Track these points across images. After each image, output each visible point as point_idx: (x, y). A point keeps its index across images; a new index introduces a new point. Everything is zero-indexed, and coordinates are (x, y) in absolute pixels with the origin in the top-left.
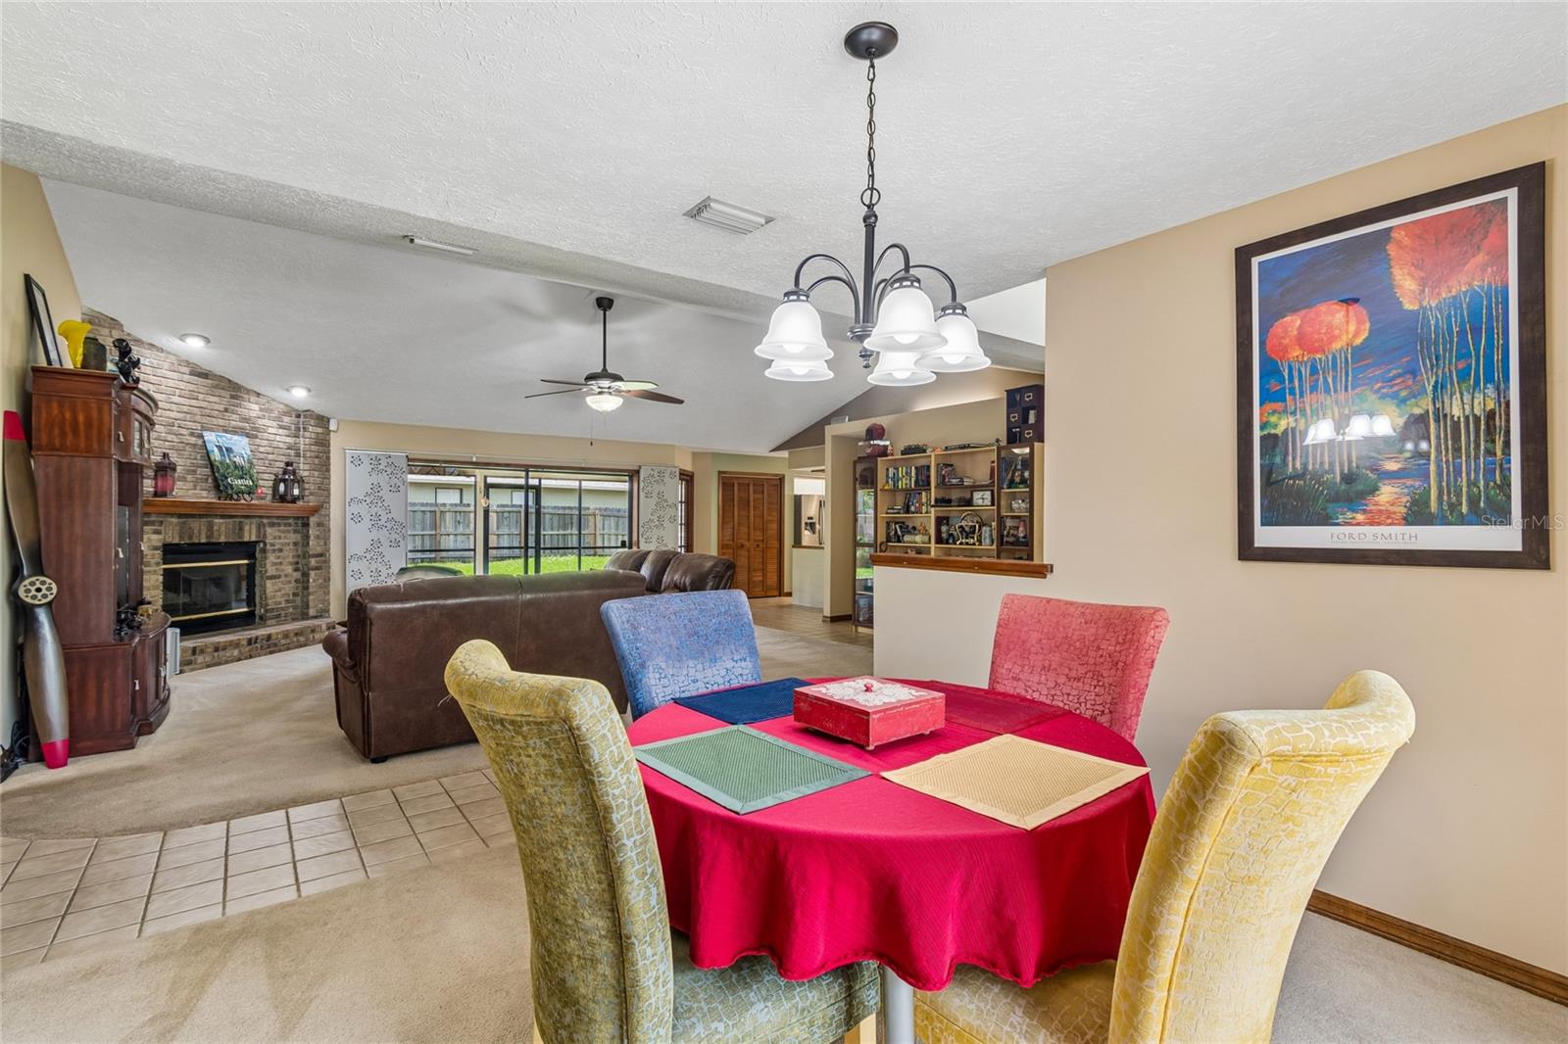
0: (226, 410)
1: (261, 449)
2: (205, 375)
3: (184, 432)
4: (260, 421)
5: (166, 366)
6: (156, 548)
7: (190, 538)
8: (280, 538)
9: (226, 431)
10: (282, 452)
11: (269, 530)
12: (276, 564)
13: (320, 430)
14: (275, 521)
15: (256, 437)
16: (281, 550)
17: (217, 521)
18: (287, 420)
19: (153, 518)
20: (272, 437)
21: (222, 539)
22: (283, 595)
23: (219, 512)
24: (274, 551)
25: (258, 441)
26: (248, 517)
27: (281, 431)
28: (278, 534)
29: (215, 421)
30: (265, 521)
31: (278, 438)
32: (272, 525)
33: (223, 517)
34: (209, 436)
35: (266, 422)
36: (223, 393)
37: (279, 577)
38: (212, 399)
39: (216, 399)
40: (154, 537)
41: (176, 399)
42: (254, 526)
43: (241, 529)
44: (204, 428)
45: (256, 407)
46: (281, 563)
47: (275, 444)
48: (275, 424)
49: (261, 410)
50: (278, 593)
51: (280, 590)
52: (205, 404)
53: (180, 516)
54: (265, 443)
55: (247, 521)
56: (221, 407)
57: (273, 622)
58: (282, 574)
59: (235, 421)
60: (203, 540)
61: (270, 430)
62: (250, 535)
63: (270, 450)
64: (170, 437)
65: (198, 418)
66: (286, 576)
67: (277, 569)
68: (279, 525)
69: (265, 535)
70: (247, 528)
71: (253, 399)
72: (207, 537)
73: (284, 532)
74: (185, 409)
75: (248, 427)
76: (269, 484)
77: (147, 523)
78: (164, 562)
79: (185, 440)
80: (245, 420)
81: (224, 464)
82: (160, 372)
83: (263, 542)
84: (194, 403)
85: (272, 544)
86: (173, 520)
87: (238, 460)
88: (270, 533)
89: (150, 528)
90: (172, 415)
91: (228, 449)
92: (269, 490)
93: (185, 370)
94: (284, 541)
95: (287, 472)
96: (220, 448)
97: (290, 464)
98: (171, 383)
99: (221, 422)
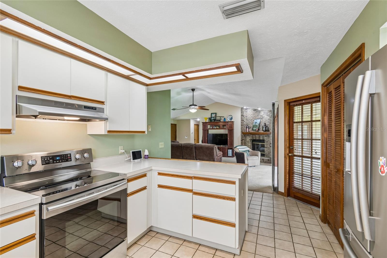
0: (258, 115)
1: (264, 121)
2: (255, 110)
3: (253, 121)
4: (263, 115)
6: (249, 140)
8: (267, 139)
9: (258, 119)
10: (267, 121)
11: (265, 137)
12: (266, 145)
14: (266, 135)
16: (267, 142)
17: (257, 135)
18: (268, 113)
19: (249, 135)
20: (266, 118)
21: (257, 139)
22: (268, 152)
24: (266, 142)
25: (263, 120)
26: (261, 135)
27: (267, 116)
28: (266, 138)
29: (256, 118)
30: (264, 135)
31: (267, 118)
32: (266, 136)
33: (258, 135)
34: (255, 121)
35: (265, 115)
36: (257, 112)
37: (267, 147)
38: (256, 114)
39: (257, 114)
40: (250, 138)
42: (262, 137)
43: (260, 137)
45: (263, 113)
46: (267, 145)
47: (266, 119)
49: (264, 113)
50: (267, 151)
52: (255, 115)
53: (252, 135)
54: (264, 120)
56: (257, 115)
57: (266, 157)
58: (268, 147)
60: (255, 139)
61: (265, 117)
62: (261, 139)
63: (265, 121)
64: (251, 122)
65: (254, 118)
66: (268, 148)
68: (267, 136)
69: (264, 139)
70: (261, 137)
71: (262, 111)
74: (253, 117)
75: (261, 117)
76: (262, 128)
77: (248, 136)
78: (253, 142)
79: (252, 122)
80: (261, 116)
81: (254, 125)
82: (250, 112)
83: (264, 140)
84: (254, 115)
85: (266, 141)
86: (251, 135)
87: (257, 124)
88: (265, 138)
89: (249, 137)
90: (251, 118)
91: (256, 123)
92: (262, 129)
93: (252, 110)
94: (268, 140)
95: (264, 125)
96: (255, 122)
97: (265, 123)
98: (251, 113)
99: (257, 118)
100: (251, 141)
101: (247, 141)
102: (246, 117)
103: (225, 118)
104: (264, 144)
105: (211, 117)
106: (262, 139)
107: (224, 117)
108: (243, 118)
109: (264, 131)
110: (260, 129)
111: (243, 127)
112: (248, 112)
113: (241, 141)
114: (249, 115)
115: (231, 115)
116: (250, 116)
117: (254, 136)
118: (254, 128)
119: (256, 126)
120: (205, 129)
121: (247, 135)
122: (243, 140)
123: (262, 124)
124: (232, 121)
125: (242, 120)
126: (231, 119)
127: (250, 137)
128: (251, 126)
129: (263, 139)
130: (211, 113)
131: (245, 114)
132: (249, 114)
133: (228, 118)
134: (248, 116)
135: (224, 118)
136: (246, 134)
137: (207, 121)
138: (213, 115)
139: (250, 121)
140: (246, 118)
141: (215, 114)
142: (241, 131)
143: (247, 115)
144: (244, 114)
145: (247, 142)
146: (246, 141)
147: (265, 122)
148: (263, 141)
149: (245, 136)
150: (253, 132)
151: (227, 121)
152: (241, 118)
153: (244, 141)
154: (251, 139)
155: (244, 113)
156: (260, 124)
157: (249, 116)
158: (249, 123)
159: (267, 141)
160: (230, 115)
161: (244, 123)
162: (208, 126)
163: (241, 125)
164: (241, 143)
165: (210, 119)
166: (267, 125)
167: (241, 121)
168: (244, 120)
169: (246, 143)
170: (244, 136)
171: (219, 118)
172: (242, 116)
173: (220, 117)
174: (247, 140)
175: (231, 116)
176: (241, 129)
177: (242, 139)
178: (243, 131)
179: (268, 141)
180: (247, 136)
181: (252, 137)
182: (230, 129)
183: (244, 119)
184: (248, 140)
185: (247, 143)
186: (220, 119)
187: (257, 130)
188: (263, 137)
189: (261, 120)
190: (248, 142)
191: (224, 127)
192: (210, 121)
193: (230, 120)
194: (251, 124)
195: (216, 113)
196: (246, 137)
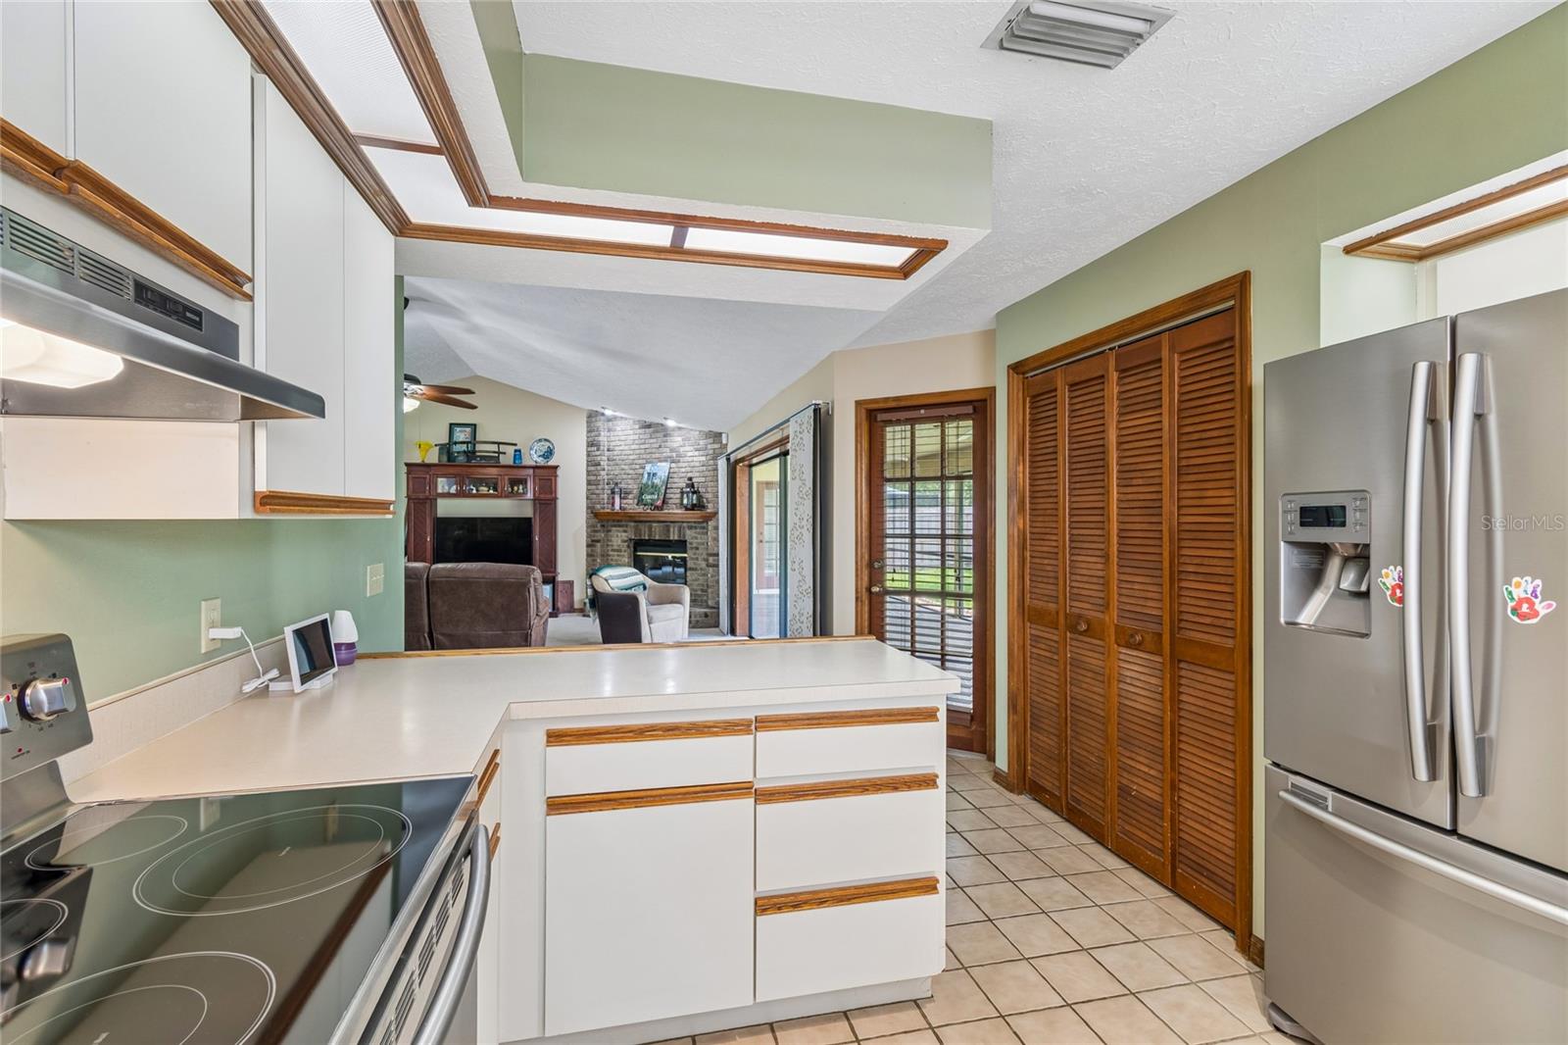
0: (660, 447)
1: (683, 470)
2: (649, 426)
3: (638, 467)
4: (682, 449)
5: (629, 427)
6: (625, 541)
7: (640, 535)
8: (696, 538)
9: (660, 461)
10: (697, 469)
11: (688, 532)
12: (693, 558)
13: (716, 446)
14: (693, 525)
15: (679, 462)
16: (697, 549)
17: (654, 525)
18: (701, 442)
19: (623, 523)
20: (690, 459)
21: (657, 538)
22: (699, 585)
23: (657, 519)
24: (692, 548)
25: (680, 465)
26: (673, 522)
27: (697, 453)
28: (693, 535)
29: (654, 456)
30: (685, 524)
31: (695, 459)
32: (690, 528)
33: (659, 522)
34: (648, 467)
35: (687, 448)
36: (658, 435)
37: (696, 569)
38: (652, 441)
39: (655, 440)
40: (624, 534)
41: (633, 447)
42: (676, 529)
43: (668, 531)
44: (647, 463)
45: (680, 439)
46: (697, 559)
47: (692, 464)
48: (692, 448)
49: (684, 440)
50: (697, 583)
51: (696, 580)
52: (647, 446)
53: (635, 522)
54: (686, 464)
55: (672, 525)
56: (657, 445)
58: (699, 567)
59: (666, 452)
60: (647, 538)
61: (689, 454)
62: (674, 536)
63: (689, 469)
64: (631, 472)
65: (644, 456)
66: (701, 569)
67: (695, 564)
68: (696, 528)
69: (684, 537)
70: (672, 530)
71: (678, 433)
72: (649, 536)
73: (699, 533)
74: (638, 452)
75: (674, 454)
76: (679, 496)
77: (620, 526)
78: (635, 550)
79: (637, 471)
80: (672, 451)
81: (646, 485)
82: (626, 433)
83: (686, 541)
84: (642, 447)
85: (691, 544)
86: (633, 524)
87: (657, 481)
88: (689, 535)
89: (621, 529)
90: (631, 457)
91: (654, 475)
92: (678, 501)
93: (637, 427)
94: (699, 541)
95: (688, 486)
96: (649, 474)
97: (690, 479)
98: (632, 437)
99: (657, 455)
100: (628, 546)
101: (615, 547)
102: (608, 450)
103: (520, 451)
104: (686, 555)
105: (452, 442)
106: (676, 538)
107: (515, 445)
108: (598, 453)
109: (687, 509)
110: (670, 501)
111: (597, 492)
112: (620, 433)
113: (588, 546)
114: (622, 443)
115: (546, 440)
116: (626, 448)
117: (644, 528)
118: (647, 497)
119: (654, 486)
120: (421, 496)
121: (610, 523)
122: (599, 545)
123: (676, 480)
124: (551, 463)
125: (593, 464)
126: (549, 454)
127: (625, 531)
128: (630, 487)
129: (679, 536)
130: (451, 424)
131: (603, 438)
132: (623, 438)
133: (533, 452)
134: (617, 448)
135: (516, 451)
136: (608, 521)
137: (433, 457)
138: (460, 431)
139: (626, 467)
140: (607, 453)
141: (468, 429)
142: (588, 508)
143: (614, 444)
144: (600, 439)
145: (613, 550)
146: (610, 548)
147: (689, 475)
148: (681, 545)
149: (603, 526)
150: (640, 509)
151: (527, 461)
152: (588, 455)
153: (602, 546)
154: (631, 540)
155: (602, 434)
156: (670, 480)
157: (621, 448)
158: (625, 477)
159: (694, 545)
160: (540, 440)
161: (602, 473)
162: (439, 480)
163: (589, 483)
164: (585, 557)
165: (446, 449)
166: (696, 485)
167: (588, 466)
168: (602, 463)
169: (608, 555)
170: (599, 525)
171: (494, 448)
172: (590, 444)
173: (499, 443)
174: (611, 541)
175: (548, 444)
176: (587, 498)
177: (593, 541)
178: (598, 506)
179: (698, 543)
180: (614, 529)
181: (637, 531)
182: (542, 496)
183: (599, 458)
184: (619, 542)
185: (611, 553)
186: (499, 453)
187: (659, 503)
188: (680, 531)
189: (673, 465)
190: (620, 551)
191: (516, 488)
192: (445, 459)
193: (541, 461)
194: (630, 481)
195: (475, 425)
196: (610, 531)
